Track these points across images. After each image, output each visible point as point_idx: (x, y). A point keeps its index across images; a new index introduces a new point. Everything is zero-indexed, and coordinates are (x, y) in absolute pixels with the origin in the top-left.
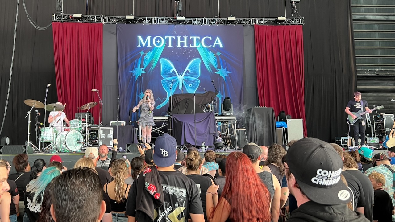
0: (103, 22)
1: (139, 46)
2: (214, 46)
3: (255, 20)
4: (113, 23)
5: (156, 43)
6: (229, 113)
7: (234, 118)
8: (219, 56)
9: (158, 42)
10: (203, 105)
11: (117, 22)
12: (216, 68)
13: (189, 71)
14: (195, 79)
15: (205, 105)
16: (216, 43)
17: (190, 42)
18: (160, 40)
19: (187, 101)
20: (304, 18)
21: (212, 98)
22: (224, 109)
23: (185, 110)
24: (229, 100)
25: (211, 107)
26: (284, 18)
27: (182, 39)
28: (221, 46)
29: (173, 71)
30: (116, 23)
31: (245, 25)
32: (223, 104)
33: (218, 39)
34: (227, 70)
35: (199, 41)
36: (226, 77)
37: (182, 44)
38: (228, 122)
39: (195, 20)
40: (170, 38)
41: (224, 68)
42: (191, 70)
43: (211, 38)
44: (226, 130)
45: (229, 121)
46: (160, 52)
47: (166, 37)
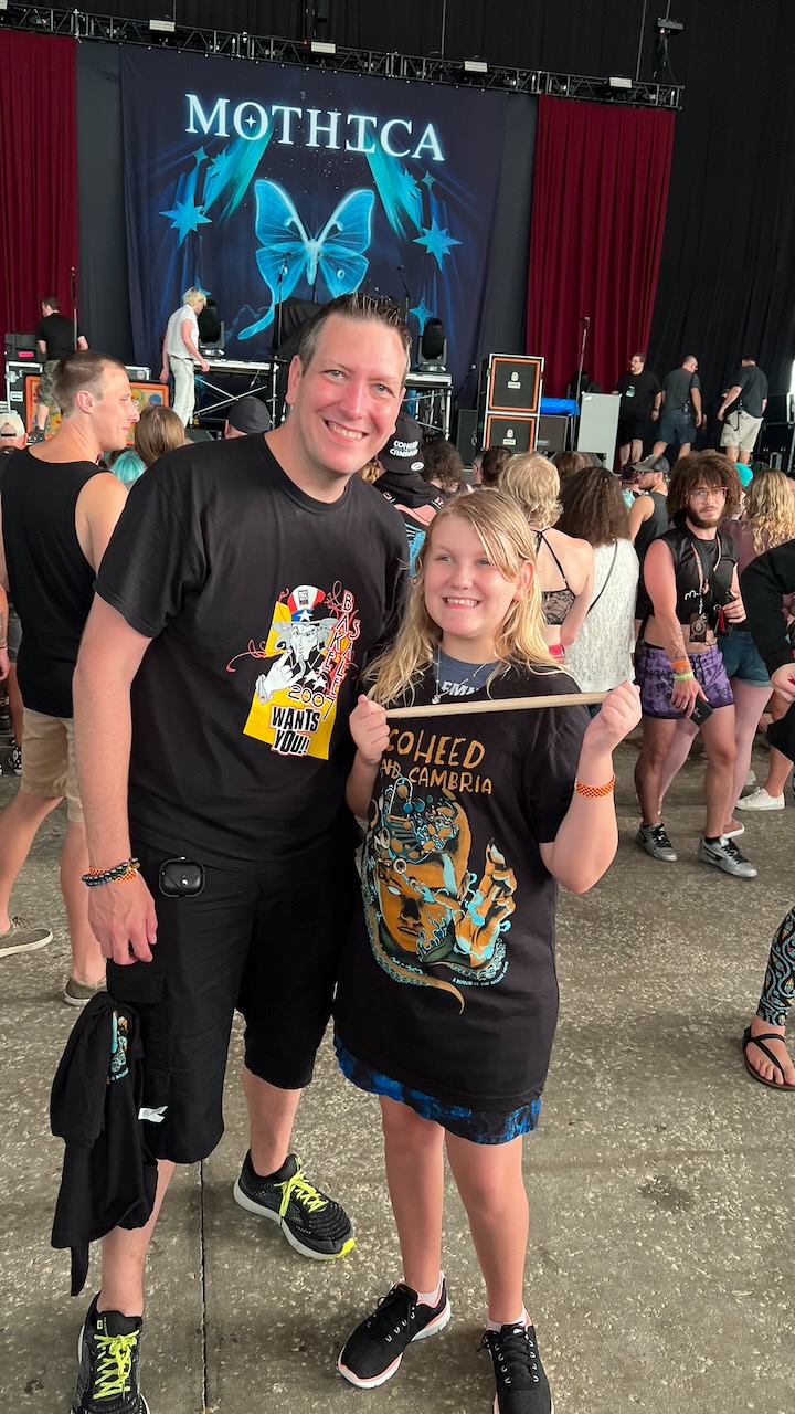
0: (77, 34)
1: (191, 130)
2: (416, 155)
3: (543, 77)
4: (108, 42)
5: (244, 125)
6: (434, 365)
7: (448, 379)
8: (429, 186)
9: (251, 121)
11: (121, 37)
12: (418, 224)
13: (340, 228)
14: (355, 254)
16: (425, 143)
17: (347, 132)
18: (257, 117)
20: (683, 88)
22: (423, 354)
24: (438, 327)
26: (626, 83)
27: (323, 120)
28: (438, 157)
29: (293, 223)
30: (117, 43)
31: (517, 93)
32: (421, 339)
33: (430, 130)
34: (451, 234)
35: (373, 133)
36: (444, 256)
37: (323, 138)
38: (432, 391)
39: (367, 59)
40: (287, 111)
41: (441, 228)
42: (345, 224)
43: (409, 126)
45: (434, 389)
46: (254, 158)
47: (275, 108)
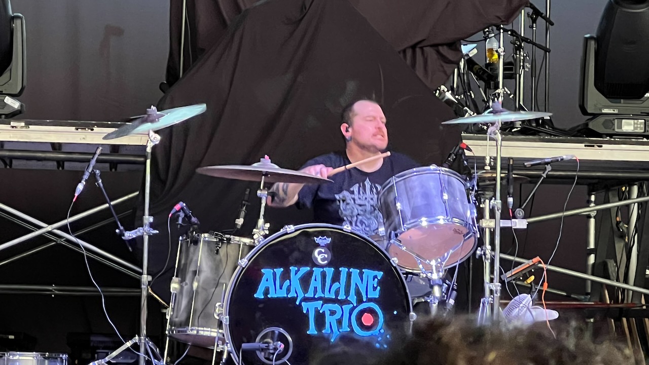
6: (635, 117)
10: (435, 46)
15: (454, 46)
19: (303, 7)
23: (289, 76)
25: (512, 68)
32: (592, 45)
38: (635, 189)
44: (619, 246)
45: (640, 181)
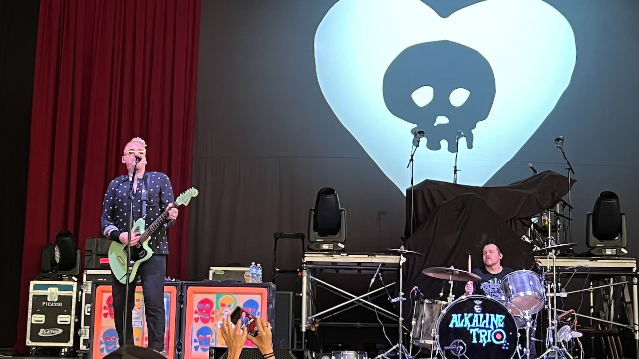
6: (612, 248)
7: (631, 264)
10: (520, 219)
15: (529, 219)
21: (556, 194)
22: (594, 235)
23: (459, 233)
24: (614, 201)
25: (554, 228)
32: (591, 217)
44: (605, 305)
45: (614, 276)
